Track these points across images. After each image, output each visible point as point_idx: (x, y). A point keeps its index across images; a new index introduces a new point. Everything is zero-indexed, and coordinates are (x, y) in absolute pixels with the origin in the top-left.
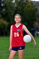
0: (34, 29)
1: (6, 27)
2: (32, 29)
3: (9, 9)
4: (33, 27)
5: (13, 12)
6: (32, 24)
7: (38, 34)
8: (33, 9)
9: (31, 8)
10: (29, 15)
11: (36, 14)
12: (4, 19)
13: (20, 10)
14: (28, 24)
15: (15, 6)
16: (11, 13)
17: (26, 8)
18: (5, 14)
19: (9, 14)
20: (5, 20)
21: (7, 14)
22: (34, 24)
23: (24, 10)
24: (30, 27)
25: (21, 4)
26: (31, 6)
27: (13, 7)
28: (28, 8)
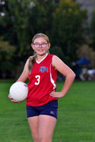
0: (78, 62)
1: (8, 58)
2: (74, 64)
3: (17, 13)
4: (76, 59)
5: (26, 20)
7: (87, 76)
9: (70, 10)
11: (84, 26)
12: (2, 38)
13: (43, 16)
14: (64, 50)
15: (32, 4)
16: (22, 23)
17: (58, 10)
19: (15, 26)
20: (5, 40)
21: (10, 26)
22: (78, 52)
23: (54, 15)
26: (72, 4)
27: (26, 7)
28: (64, 11)
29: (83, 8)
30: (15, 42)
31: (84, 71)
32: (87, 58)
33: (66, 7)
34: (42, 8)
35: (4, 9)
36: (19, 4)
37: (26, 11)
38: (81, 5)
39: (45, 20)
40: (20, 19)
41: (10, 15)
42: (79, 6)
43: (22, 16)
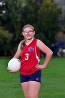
1: (8, 42)
2: (53, 45)
3: (14, 11)
4: (54, 42)
5: (20, 15)
6: (53, 36)
7: (62, 54)
8: (54, 10)
9: (50, 8)
10: (48, 20)
11: (60, 19)
12: (4, 28)
13: (31, 13)
14: (46, 36)
15: (24, 5)
16: (17, 17)
17: (41, 8)
18: (5, 19)
19: (13, 20)
20: (6, 29)
21: (9, 19)
22: (55, 37)
23: (39, 11)
24: (49, 41)
25: (34, 1)
26: (51, 4)
27: (20, 7)
28: (46, 9)
29: (59, 7)
30: (12, 30)
31: (60, 50)
32: (62, 41)
33: (47, 6)
34: (31, 7)
35: (5, 8)
36: (15, 5)
37: (20, 9)
38: (58, 5)
39: (33, 15)
40: (16, 15)
41: (9, 12)
42: (56, 5)
43: (18, 13)
